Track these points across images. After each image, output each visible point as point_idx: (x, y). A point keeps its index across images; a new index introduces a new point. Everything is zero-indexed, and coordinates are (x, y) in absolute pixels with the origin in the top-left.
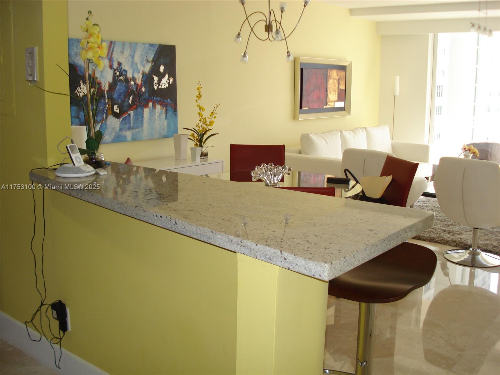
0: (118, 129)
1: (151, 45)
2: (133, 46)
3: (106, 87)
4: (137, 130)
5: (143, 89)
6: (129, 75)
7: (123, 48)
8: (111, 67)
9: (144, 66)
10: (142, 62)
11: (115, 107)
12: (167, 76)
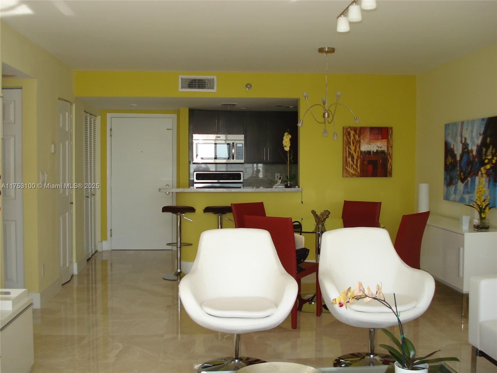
0: (462, 191)
1: (483, 120)
2: (473, 122)
3: (458, 158)
4: (472, 195)
5: (476, 159)
6: (470, 148)
7: (468, 127)
8: (461, 142)
9: (478, 138)
10: (477, 136)
11: (462, 173)
12: (491, 147)
